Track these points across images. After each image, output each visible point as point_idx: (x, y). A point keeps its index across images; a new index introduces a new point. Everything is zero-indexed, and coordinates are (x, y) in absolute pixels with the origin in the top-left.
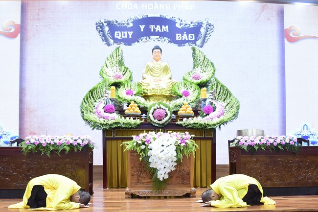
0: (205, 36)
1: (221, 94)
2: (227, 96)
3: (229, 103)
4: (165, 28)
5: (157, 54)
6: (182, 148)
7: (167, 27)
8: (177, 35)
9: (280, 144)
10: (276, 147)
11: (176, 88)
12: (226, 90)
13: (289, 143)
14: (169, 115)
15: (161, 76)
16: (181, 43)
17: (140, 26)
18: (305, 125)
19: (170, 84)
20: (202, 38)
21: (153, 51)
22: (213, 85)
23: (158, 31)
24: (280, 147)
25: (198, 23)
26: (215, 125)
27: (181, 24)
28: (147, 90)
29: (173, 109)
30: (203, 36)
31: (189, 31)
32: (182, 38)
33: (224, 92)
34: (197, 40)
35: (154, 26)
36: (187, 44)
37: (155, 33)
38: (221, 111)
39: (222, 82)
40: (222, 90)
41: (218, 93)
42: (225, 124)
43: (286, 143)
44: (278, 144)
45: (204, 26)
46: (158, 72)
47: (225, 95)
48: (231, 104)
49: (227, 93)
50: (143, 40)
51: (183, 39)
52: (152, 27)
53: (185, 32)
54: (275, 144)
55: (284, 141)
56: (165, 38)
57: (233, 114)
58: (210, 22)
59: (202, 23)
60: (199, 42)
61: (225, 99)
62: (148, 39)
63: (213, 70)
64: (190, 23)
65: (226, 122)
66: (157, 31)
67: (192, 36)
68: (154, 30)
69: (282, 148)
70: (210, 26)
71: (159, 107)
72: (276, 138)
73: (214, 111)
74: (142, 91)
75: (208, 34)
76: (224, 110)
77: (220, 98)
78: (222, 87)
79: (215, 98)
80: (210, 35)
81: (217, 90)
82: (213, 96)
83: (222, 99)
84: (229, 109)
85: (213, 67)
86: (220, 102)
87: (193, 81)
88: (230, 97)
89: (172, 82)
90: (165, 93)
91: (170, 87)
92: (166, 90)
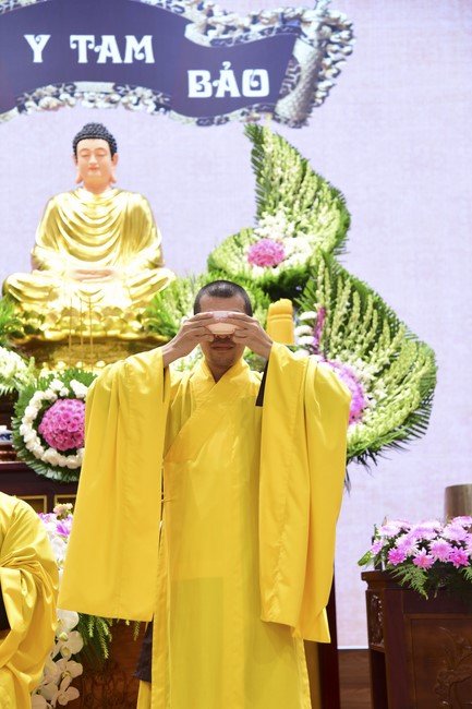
0: (316, 77)
1: (351, 326)
2: (379, 332)
3: (387, 367)
4: (138, 48)
5: (93, 160)
7: (147, 40)
8: (192, 74)
11: (170, 308)
12: (375, 306)
15: (113, 255)
16: (209, 111)
17: (30, 38)
19: (145, 288)
20: (300, 86)
21: (75, 147)
22: (315, 289)
23: (109, 59)
25: (284, 20)
27: (209, 27)
28: (42, 318)
30: (305, 75)
31: (243, 56)
32: (215, 89)
33: (367, 318)
34: (281, 97)
35: (91, 38)
36: (235, 116)
37: (96, 71)
40: (356, 314)
41: (338, 322)
42: (369, 460)
45: (310, 31)
46: (98, 240)
47: (368, 330)
48: (396, 371)
49: (381, 321)
50: (43, 102)
51: (220, 94)
52: (81, 42)
53: (227, 64)
56: (139, 90)
57: (405, 412)
58: (334, 14)
59: (299, 18)
60: (286, 106)
62: (64, 96)
63: (336, 226)
64: (246, 22)
65: (373, 451)
66: (102, 60)
67: (257, 78)
68: (92, 55)
70: (336, 28)
71: (65, 392)
74: (18, 323)
75: (329, 68)
76: (367, 395)
77: (347, 342)
78: (356, 294)
79: (327, 344)
80: (339, 72)
81: (333, 306)
82: (316, 336)
83: (358, 347)
84: (389, 393)
85: (341, 206)
86: (347, 360)
87: (247, 275)
88: (392, 335)
89: (153, 281)
90: (123, 331)
91: (143, 304)
92: (122, 316)
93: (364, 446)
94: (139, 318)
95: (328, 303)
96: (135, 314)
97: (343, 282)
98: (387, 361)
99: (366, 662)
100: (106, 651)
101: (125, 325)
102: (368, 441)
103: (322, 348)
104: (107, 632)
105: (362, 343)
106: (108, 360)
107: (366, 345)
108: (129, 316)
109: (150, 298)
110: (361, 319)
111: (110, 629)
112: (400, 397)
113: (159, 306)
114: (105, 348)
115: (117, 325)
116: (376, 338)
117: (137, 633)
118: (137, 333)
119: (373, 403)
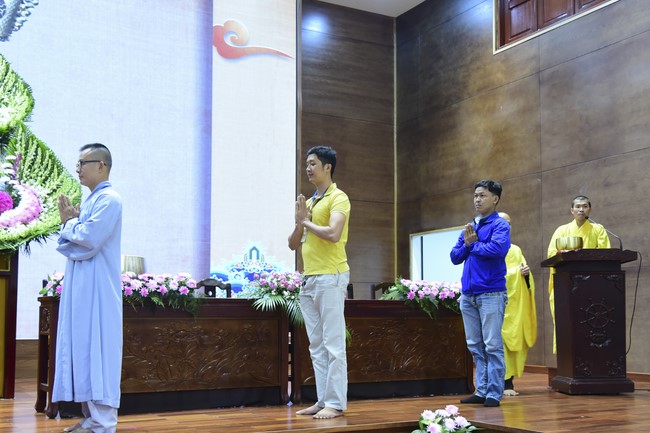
0: (15, 14)
1: (36, 166)
2: (52, 171)
3: (55, 191)
9: (156, 293)
10: (148, 299)
12: (50, 157)
13: (178, 291)
18: (254, 248)
20: (5, 17)
22: (16, 143)
24: (155, 299)
26: (13, 242)
30: (8, 10)
33: (45, 163)
38: (33, 209)
39: (40, 137)
40: (39, 159)
41: (28, 163)
42: (42, 240)
43: (171, 291)
44: (152, 294)
47: (45, 169)
49: (53, 165)
54: (144, 292)
55: (167, 286)
61: (46, 179)
63: (26, 105)
65: (45, 236)
69: (161, 303)
72: (149, 278)
73: (15, 206)
75: (24, 10)
76: (43, 205)
77: (33, 175)
78: (39, 149)
79: (21, 178)
80: (30, 14)
81: (26, 154)
82: (15, 170)
83: (39, 178)
85: (29, 94)
86: (32, 185)
88: (59, 174)
93: (40, 233)
95: (23, 152)
97: (32, 141)
98: (55, 188)
102: (42, 230)
105: (41, 176)
107: (43, 178)
110: (42, 163)
116: (50, 175)
119: (46, 209)
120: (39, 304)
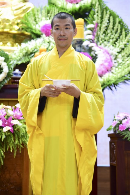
1: (109, 31)
2: (121, 34)
3: (123, 49)
6: (4, 137)
11: (31, 20)
12: (120, 23)
14: (6, 70)
19: (20, 11)
22: (94, 14)
29: (20, 60)
33: (115, 28)
38: (106, 64)
40: (111, 24)
41: (103, 29)
42: (113, 88)
47: (116, 33)
49: (121, 29)
65: (115, 84)
76: (114, 61)
77: (107, 38)
78: (111, 17)
79: (98, 39)
81: (101, 23)
82: (94, 35)
83: (111, 41)
84: (123, 61)
86: (106, 46)
87: (65, 7)
88: (126, 36)
89: (24, 8)
90: (11, 30)
91: (19, 18)
92: (10, 23)
93: (112, 82)
94: (18, 24)
95: (99, 21)
96: (16, 22)
97: (106, 12)
98: (123, 47)
99: (108, 171)
100: (2, 162)
101: (11, 27)
102: (113, 80)
103: (96, 40)
104: (3, 154)
105: (113, 39)
106: (4, 42)
107: (114, 40)
108: (13, 23)
109: (23, 15)
110: (113, 28)
111: (4, 153)
112: (128, 62)
113: (26, 19)
114: (3, 37)
115: (8, 27)
116: (119, 37)
117: (15, 155)
118: (17, 31)
119: (116, 65)
120: (109, 139)
